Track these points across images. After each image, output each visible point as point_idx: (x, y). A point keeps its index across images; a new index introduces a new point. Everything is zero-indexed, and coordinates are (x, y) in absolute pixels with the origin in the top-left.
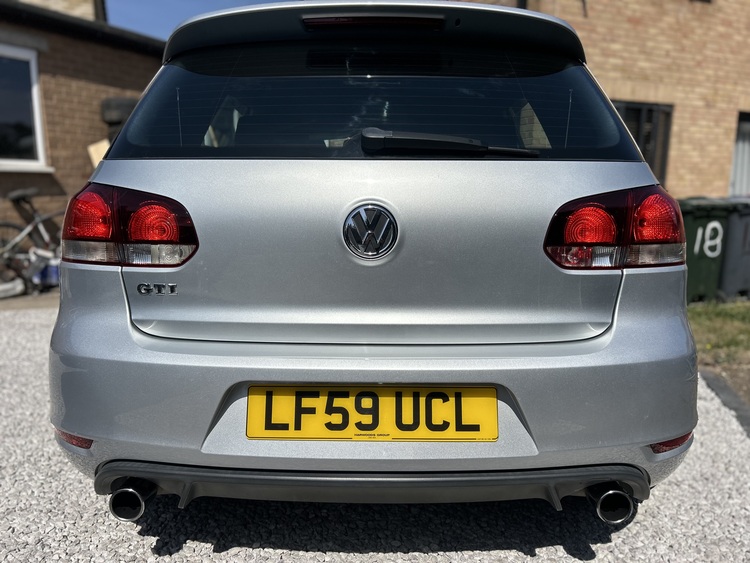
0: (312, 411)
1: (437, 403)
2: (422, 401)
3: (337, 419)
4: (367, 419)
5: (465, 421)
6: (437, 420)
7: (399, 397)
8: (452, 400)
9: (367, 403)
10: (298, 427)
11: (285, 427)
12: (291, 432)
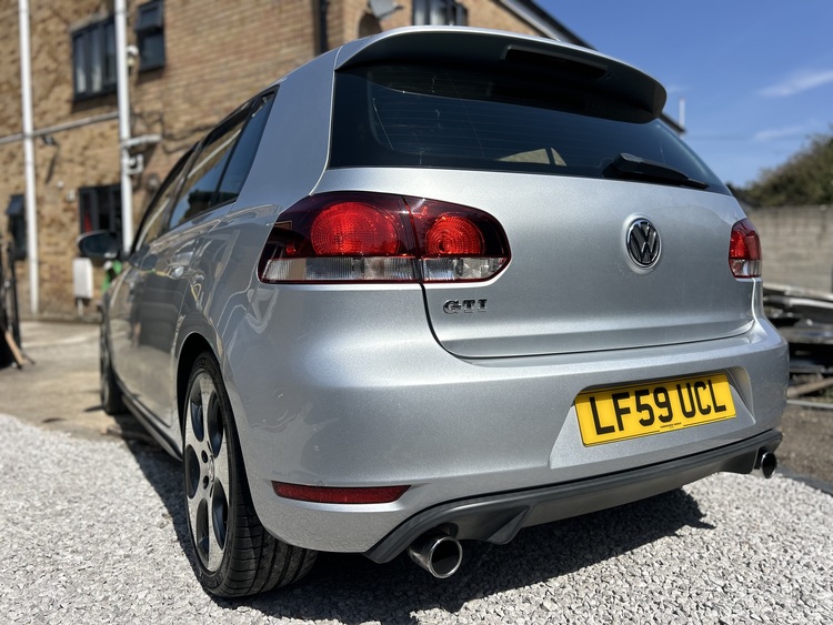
0: (627, 411)
1: (700, 389)
2: (693, 389)
3: (645, 415)
4: (664, 412)
6: (704, 407)
7: (679, 389)
8: (707, 386)
9: (662, 398)
10: (621, 428)
11: (611, 429)
12: (617, 434)
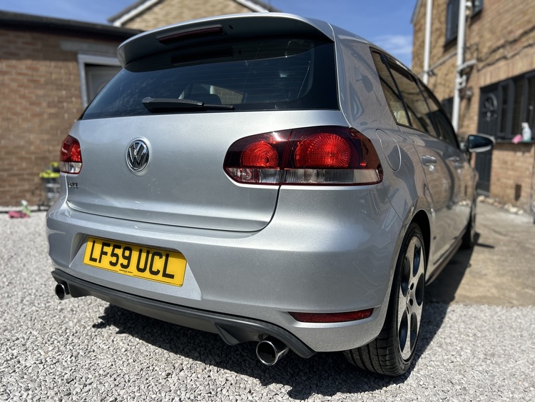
0: (106, 254)
1: (157, 258)
2: (150, 255)
3: (114, 260)
4: (125, 262)
5: (168, 272)
6: (154, 269)
7: (141, 252)
8: (164, 258)
9: (127, 253)
10: (100, 262)
11: (96, 260)
12: (97, 264)
